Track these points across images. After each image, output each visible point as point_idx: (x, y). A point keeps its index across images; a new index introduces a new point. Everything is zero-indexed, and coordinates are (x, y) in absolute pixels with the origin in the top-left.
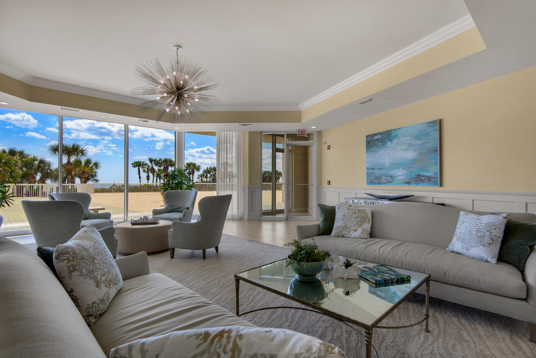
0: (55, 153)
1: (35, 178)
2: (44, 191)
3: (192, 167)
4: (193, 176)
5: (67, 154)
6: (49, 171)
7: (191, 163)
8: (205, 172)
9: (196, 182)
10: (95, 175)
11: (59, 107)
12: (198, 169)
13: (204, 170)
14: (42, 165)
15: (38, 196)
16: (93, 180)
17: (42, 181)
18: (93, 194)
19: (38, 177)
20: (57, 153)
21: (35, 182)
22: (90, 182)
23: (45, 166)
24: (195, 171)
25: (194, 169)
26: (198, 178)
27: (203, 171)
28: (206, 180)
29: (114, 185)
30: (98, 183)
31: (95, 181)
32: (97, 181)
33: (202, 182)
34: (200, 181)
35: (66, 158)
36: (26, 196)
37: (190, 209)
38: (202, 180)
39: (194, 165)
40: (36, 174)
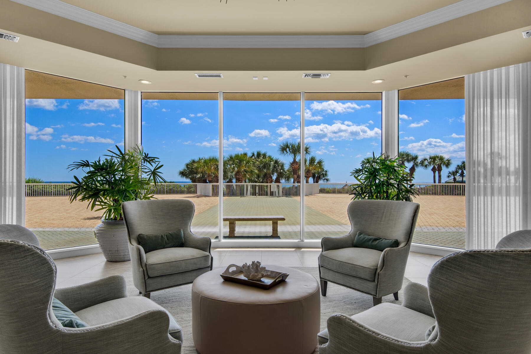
0: (283, 152)
1: (271, 178)
2: (272, 190)
3: (437, 161)
4: (439, 173)
5: (293, 153)
6: (282, 171)
7: (437, 156)
8: (460, 168)
9: (446, 182)
10: (326, 174)
11: (195, 74)
12: (448, 164)
13: (458, 166)
14: (276, 165)
15: (268, 196)
16: (324, 179)
17: (277, 181)
18: (318, 195)
19: (274, 177)
20: (285, 152)
21: (271, 182)
22: (321, 182)
23: (278, 166)
24: (442, 166)
25: (441, 164)
26: (449, 177)
27: (456, 166)
28: (461, 180)
29: (346, 185)
30: (329, 182)
31: (326, 180)
32: (327, 180)
33: (455, 183)
34: (452, 181)
35: (292, 156)
36: (258, 195)
37: (402, 245)
38: (455, 179)
39: (441, 159)
40: (273, 174)
